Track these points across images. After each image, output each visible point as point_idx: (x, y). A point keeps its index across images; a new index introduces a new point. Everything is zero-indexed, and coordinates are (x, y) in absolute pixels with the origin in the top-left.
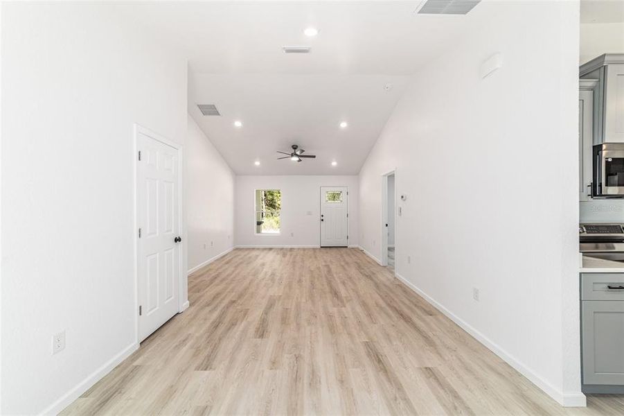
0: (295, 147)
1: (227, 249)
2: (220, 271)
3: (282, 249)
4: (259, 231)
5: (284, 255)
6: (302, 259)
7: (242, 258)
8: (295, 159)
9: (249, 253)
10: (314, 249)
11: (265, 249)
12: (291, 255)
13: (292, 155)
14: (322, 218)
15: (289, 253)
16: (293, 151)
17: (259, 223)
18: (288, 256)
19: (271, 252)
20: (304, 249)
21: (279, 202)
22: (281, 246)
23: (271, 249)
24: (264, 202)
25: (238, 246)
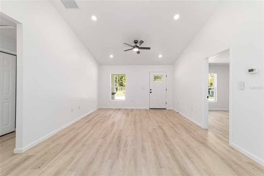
0: (136, 42)
1: (93, 109)
2: (79, 131)
3: (126, 109)
4: (113, 98)
5: (128, 115)
6: (140, 119)
7: (100, 117)
8: (136, 50)
9: (106, 113)
10: (146, 110)
11: (116, 109)
12: (132, 115)
13: (134, 47)
14: (151, 91)
15: (131, 113)
16: (135, 44)
17: (113, 94)
18: (130, 116)
19: (120, 112)
20: (140, 110)
21: (125, 84)
22: (126, 108)
23: (119, 109)
24: (118, 83)
25: (100, 107)
